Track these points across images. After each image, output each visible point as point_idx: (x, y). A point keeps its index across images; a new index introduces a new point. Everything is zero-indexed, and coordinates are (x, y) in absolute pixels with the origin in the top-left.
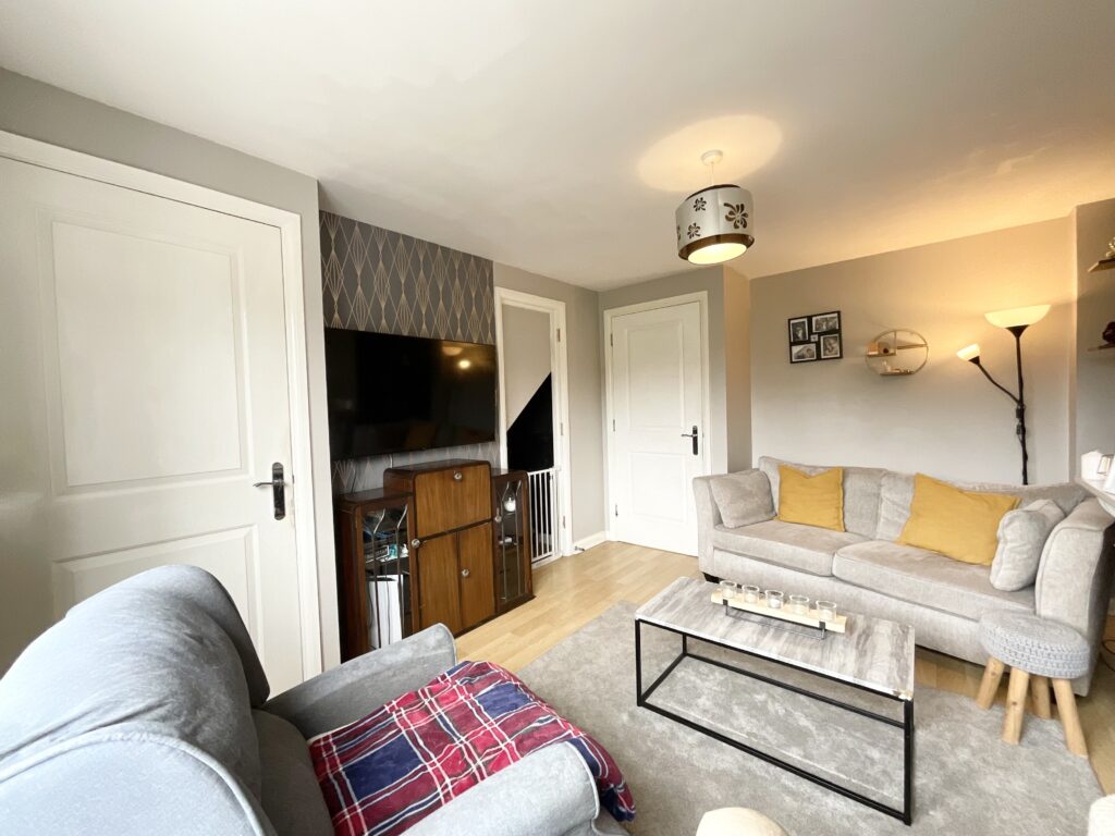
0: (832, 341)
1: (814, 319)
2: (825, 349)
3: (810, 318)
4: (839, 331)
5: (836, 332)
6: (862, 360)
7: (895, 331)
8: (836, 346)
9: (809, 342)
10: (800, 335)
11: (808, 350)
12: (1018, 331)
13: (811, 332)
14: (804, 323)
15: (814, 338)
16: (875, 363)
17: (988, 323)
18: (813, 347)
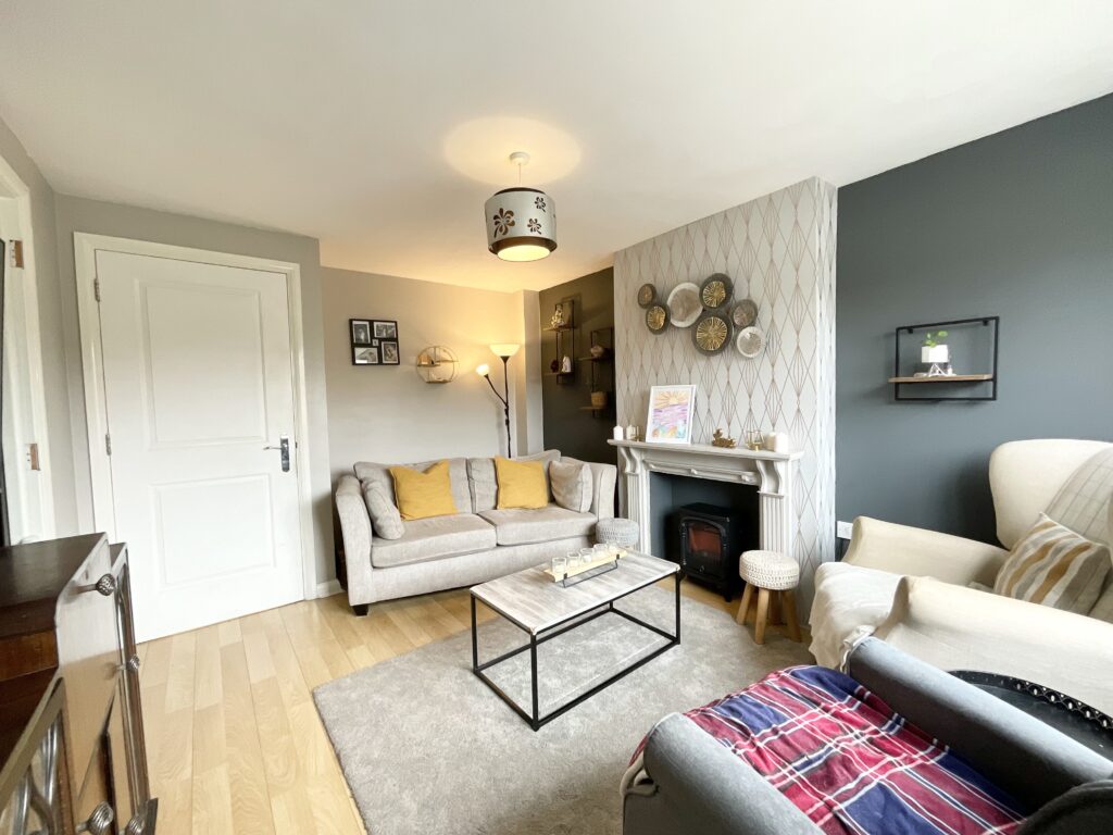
0: (391, 348)
1: (375, 324)
2: (386, 354)
3: (371, 322)
4: (396, 340)
5: (394, 340)
6: (413, 368)
7: (435, 348)
8: (395, 352)
9: (370, 345)
10: (362, 337)
11: (371, 354)
12: (505, 359)
13: (372, 337)
14: (365, 326)
15: (376, 343)
16: (423, 372)
17: (491, 351)
18: (375, 351)
